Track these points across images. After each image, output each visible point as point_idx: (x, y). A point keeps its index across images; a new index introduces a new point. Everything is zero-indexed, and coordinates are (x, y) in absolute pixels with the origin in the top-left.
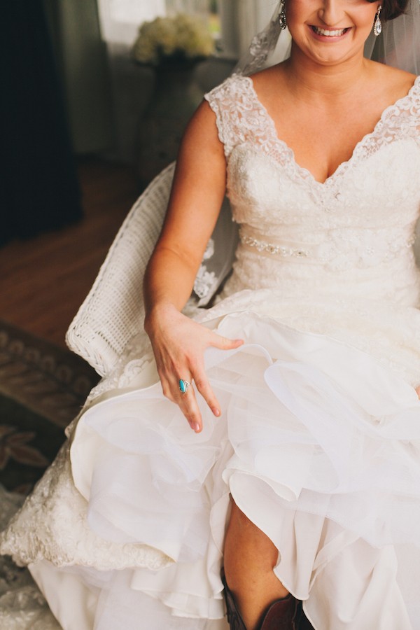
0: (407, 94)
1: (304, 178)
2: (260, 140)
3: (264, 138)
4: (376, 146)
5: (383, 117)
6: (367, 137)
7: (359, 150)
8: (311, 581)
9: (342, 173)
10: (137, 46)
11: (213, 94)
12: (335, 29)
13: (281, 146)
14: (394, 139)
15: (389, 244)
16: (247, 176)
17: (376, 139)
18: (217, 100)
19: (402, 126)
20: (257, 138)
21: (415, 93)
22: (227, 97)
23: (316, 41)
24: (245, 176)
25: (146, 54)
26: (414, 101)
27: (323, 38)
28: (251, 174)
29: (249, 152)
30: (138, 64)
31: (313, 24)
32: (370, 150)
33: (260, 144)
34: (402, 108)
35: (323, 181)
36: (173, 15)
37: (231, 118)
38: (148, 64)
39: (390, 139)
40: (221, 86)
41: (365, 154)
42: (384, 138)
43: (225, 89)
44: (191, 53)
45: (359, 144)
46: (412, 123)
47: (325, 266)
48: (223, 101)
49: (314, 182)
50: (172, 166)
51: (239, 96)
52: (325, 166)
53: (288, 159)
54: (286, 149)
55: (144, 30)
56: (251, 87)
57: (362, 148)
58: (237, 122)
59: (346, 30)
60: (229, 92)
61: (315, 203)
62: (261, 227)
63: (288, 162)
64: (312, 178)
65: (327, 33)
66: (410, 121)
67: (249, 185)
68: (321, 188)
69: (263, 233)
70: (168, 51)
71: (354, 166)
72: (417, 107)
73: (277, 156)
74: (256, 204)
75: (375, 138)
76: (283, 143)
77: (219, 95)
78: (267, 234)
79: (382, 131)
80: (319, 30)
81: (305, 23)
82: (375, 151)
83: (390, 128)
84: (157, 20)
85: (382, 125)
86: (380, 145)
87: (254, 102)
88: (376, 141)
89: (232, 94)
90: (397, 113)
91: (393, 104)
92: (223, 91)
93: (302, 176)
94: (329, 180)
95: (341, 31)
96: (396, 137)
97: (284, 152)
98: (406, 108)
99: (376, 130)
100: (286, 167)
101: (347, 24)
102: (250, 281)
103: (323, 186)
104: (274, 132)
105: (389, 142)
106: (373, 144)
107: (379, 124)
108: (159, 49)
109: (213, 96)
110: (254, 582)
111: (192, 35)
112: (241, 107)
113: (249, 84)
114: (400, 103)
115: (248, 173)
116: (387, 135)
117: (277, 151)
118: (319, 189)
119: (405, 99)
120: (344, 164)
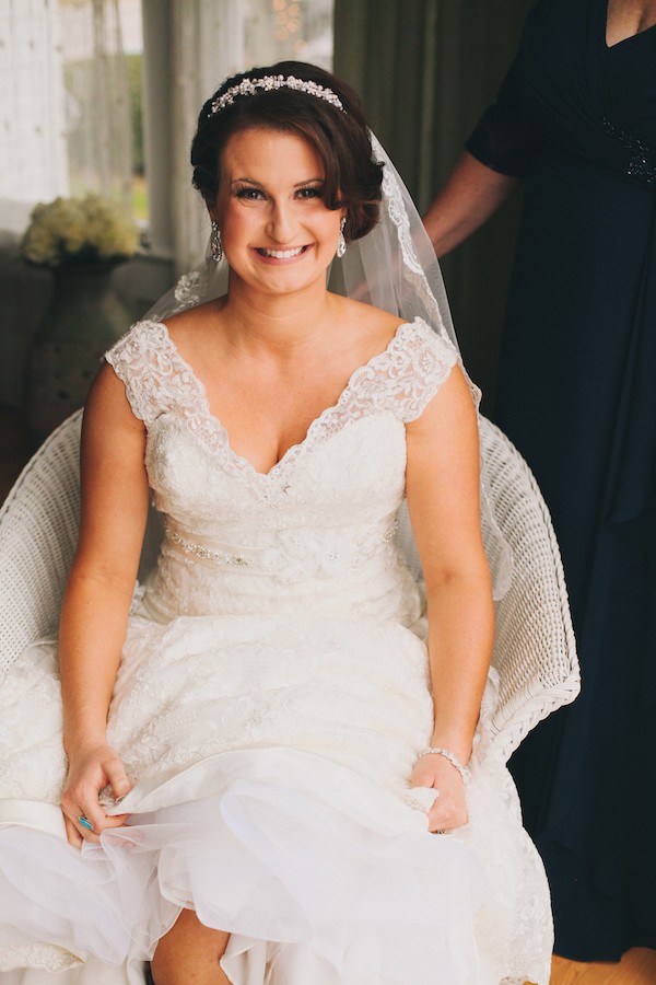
0: (386, 349)
1: (241, 469)
2: (187, 413)
3: (192, 410)
4: (338, 425)
5: (351, 383)
6: (328, 412)
7: (315, 429)
8: (266, 976)
9: (291, 460)
10: (27, 237)
11: (116, 352)
12: (290, 249)
13: (213, 424)
14: (362, 415)
15: (358, 545)
16: (167, 460)
17: (339, 415)
18: (123, 362)
19: (375, 397)
20: (184, 408)
21: (396, 348)
22: (135, 356)
23: (265, 265)
24: (163, 459)
25: (41, 251)
26: (394, 359)
27: (274, 261)
28: (171, 457)
29: (172, 427)
30: (30, 263)
31: (260, 246)
32: (332, 429)
33: (186, 418)
34: (377, 368)
35: (267, 472)
36: (81, 196)
37: (144, 386)
38: (45, 265)
39: (356, 414)
40: (125, 339)
41: (324, 434)
42: (349, 414)
43: (132, 345)
44: (108, 250)
45: (316, 421)
46: (389, 392)
47: (273, 577)
48: (131, 363)
49: (255, 474)
50: (79, 414)
51: (152, 355)
52: (274, 445)
53: (221, 443)
54: (220, 428)
55: (39, 215)
56: (166, 337)
57: (319, 426)
58: (155, 390)
59: (305, 248)
60: (137, 349)
61: (256, 499)
62: (187, 522)
63: (220, 446)
64: (252, 468)
65: (279, 255)
66: (386, 388)
67: (167, 471)
68: (264, 480)
69: (189, 531)
70: (74, 248)
71: (309, 450)
72: (397, 367)
73: (206, 437)
74: (177, 496)
75: (338, 413)
76: (214, 419)
77: (125, 356)
78: (194, 532)
79: (348, 404)
80: (269, 252)
81: (248, 246)
82: (336, 431)
83: (358, 400)
84: (58, 202)
85: (349, 393)
86: (344, 423)
87: (175, 359)
88: (339, 418)
89: (142, 351)
90: (371, 375)
91: (365, 364)
92: (129, 348)
93: (238, 467)
94: (275, 469)
95: (298, 251)
96: (366, 412)
97: (216, 432)
98: (384, 368)
99: (340, 401)
100: (216, 454)
101: (306, 240)
102: (177, 590)
103: (268, 477)
104: (205, 403)
105: (357, 419)
106: (335, 421)
107: (345, 392)
108: (61, 244)
109: (117, 356)
110: (193, 975)
111: (108, 224)
112: (157, 373)
113: (163, 333)
114: (374, 362)
115: (167, 456)
116: (354, 409)
117: (207, 431)
118: (261, 481)
119: (382, 357)
120: (294, 448)
